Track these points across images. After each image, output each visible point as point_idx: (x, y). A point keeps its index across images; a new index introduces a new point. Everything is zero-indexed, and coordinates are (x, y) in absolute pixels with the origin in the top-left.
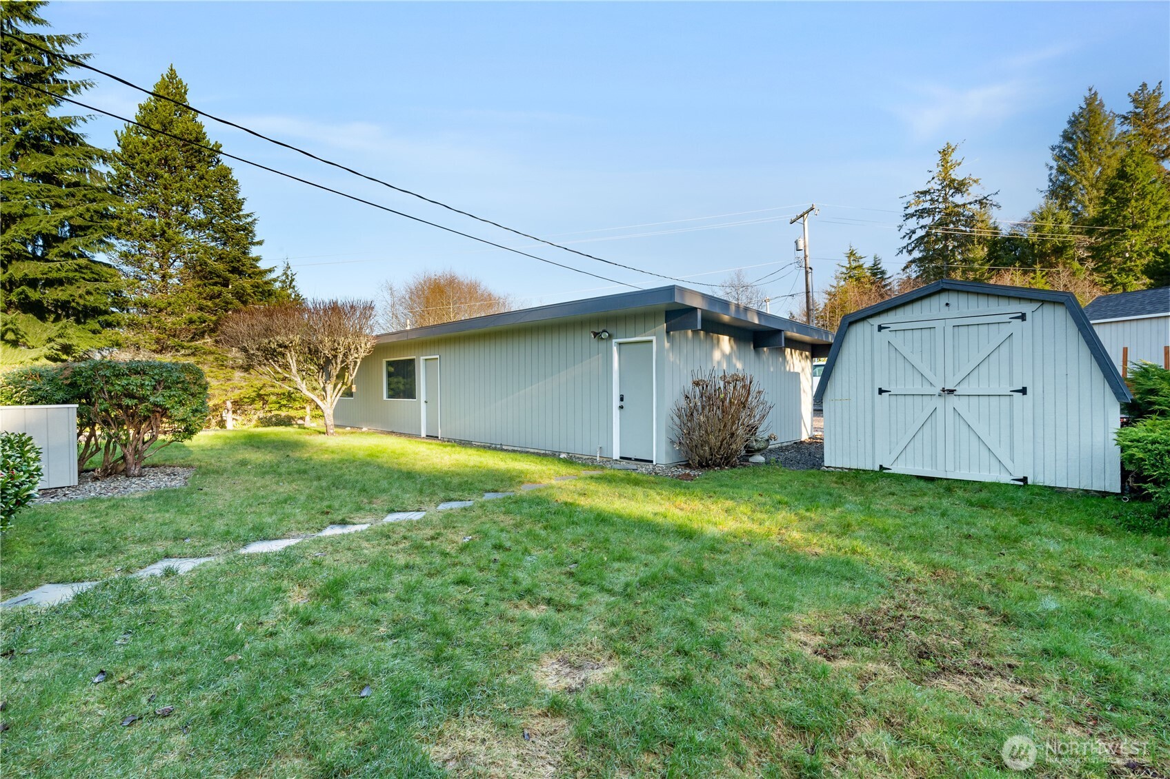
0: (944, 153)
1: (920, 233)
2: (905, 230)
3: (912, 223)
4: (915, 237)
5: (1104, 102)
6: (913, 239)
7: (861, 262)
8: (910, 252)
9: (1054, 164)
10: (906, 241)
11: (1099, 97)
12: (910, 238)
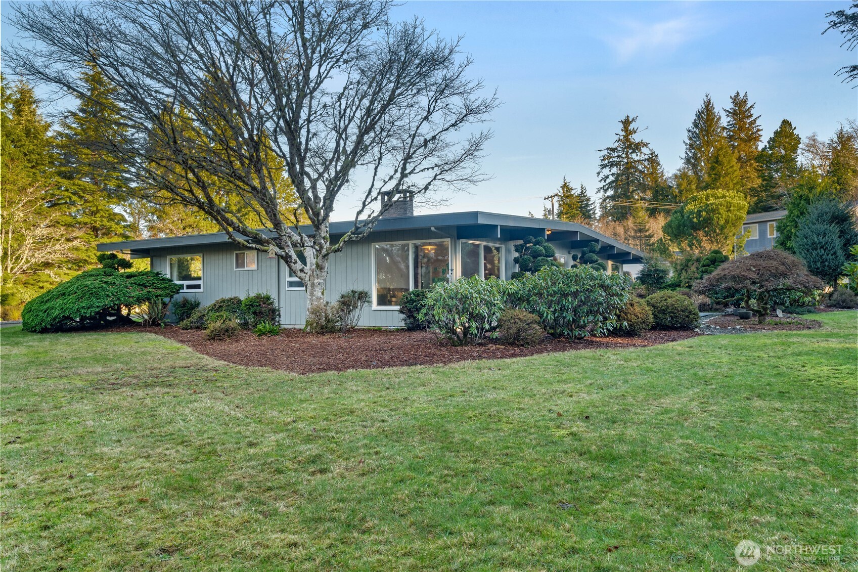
0: (626, 122)
1: (611, 178)
2: (601, 175)
3: (606, 171)
4: (608, 181)
5: (715, 106)
6: (607, 182)
7: (573, 192)
8: (605, 191)
9: (688, 142)
10: (603, 183)
11: (712, 102)
12: (605, 181)
